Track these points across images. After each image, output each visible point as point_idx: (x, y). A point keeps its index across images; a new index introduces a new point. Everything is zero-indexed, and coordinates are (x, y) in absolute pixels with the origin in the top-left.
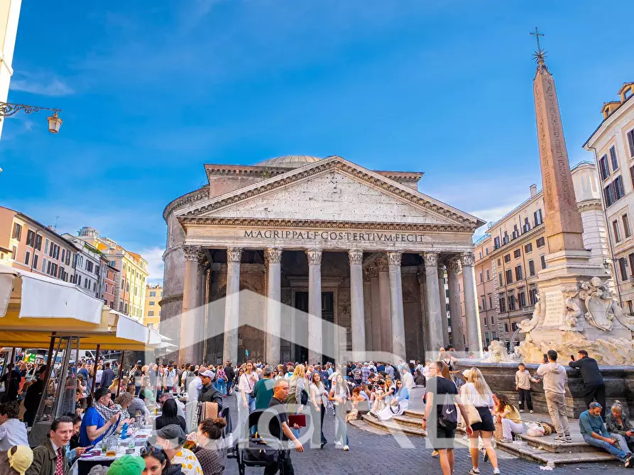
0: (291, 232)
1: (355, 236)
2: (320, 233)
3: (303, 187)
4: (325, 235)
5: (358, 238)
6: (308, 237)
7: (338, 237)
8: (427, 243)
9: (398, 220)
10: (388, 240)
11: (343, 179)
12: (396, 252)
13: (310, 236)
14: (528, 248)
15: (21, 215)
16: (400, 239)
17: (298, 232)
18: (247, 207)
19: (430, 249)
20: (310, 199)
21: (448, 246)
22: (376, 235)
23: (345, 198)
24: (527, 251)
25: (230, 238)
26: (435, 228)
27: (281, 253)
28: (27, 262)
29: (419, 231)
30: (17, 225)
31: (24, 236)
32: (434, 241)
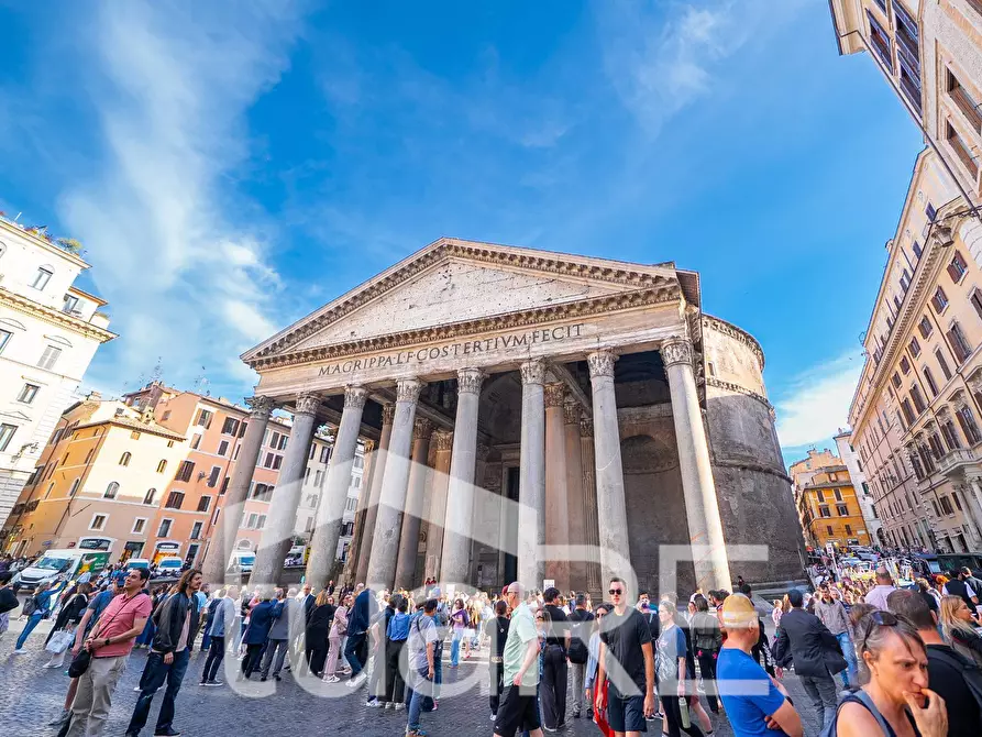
0: (378, 358)
1: (466, 348)
2: (415, 352)
4: (422, 356)
5: (471, 350)
6: (398, 362)
7: (442, 353)
8: (587, 337)
10: (519, 343)
11: (460, 270)
12: (531, 360)
13: (402, 359)
14: (915, 348)
15: (204, 400)
16: (541, 338)
18: (333, 334)
19: (596, 345)
20: (411, 307)
21: (629, 335)
22: (500, 339)
23: (458, 294)
24: (915, 355)
25: (300, 381)
26: (600, 307)
27: (363, 391)
28: (222, 451)
29: (571, 319)
30: (205, 412)
31: (218, 424)
32: (601, 330)
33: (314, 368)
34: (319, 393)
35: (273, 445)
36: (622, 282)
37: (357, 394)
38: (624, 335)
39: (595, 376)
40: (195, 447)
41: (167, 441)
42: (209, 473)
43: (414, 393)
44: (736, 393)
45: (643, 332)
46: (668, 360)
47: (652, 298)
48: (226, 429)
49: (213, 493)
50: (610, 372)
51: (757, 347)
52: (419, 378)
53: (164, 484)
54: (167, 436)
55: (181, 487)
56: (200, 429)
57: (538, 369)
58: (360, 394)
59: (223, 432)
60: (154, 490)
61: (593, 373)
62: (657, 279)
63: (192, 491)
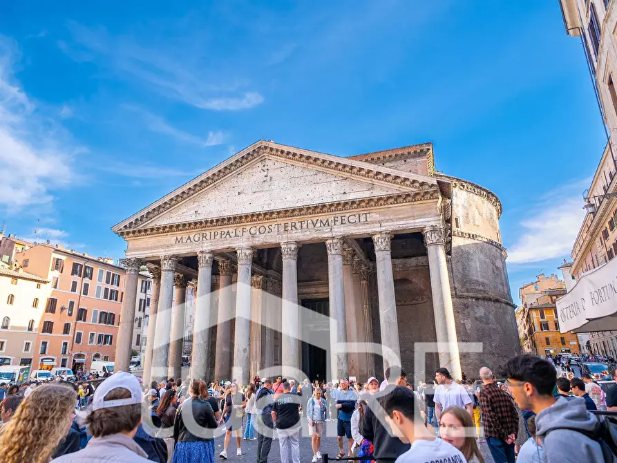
0: (219, 232)
1: (285, 227)
2: (248, 228)
3: (234, 182)
4: (253, 231)
5: (289, 228)
6: (236, 236)
7: (268, 230)
8: (373, 222)
9: (336, 199)
10: (324, 225)
11: (274, 164)
12: (333, 238)
13: (238, 234)
15: (57, 251)
16: (339, 222)
17: (226, 232)
18: (180, 212)
19: (378, 229)
20: (239, 193)
21: (402, 222)
22: (310, 221)
23: (275, 185)
25: (162, 247)
26: (382, 202)
27: (211, 255)
28: (74, 290)
29: (361, 209)
30: (58, 259)
31: (68, 268)
32: (383, 218)
33: (170, 238)
34: (176, 256)
35: (107, 282)
36: (397, 183)
37: (207, 258)
38: (398, 223)
39: (378, 250)
40: (55, 287)
41: (35, 284)
42: (67, 306)
43: (250, 257)
44: (476, 241)
45: (412, 221)
46: (429, 242)
47: (418, 197)
48: (74, 272)
49: (72, 321)
50: (388, 248)
51: (497, 200)
52: (252, 248)
53: (39, 315)
54: (36, 281)
55: (50, 317)
56: (57, 273)
57: (338, 244)
58: (210, 258)
59: (72, 274)
60: (33, 321)
61: (377, 248)
62: (423, 184)
63: (58, 320)
